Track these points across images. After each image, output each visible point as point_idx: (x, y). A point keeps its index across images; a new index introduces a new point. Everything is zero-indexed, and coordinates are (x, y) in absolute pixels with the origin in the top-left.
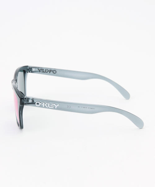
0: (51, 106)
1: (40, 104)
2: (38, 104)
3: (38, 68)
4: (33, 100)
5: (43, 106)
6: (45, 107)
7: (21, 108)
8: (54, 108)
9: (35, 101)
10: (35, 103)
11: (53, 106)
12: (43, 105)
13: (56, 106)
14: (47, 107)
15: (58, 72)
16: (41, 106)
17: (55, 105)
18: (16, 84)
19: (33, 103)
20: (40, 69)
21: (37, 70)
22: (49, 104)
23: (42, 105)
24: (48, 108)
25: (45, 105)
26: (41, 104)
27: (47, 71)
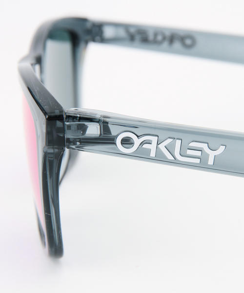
0: (189, 152)
1: (137, 142)
2: (126, 142)
3: (126, 27)
4: (105, 124)
5: (153, 154)
6: (160, 159)
7: (51, 163)
8: (203, 166)
9: (114, 131)
10: (111, 141)
11: (198, 153)
12: (152, 147)
13: (212, 155)
14: (170, 157)
15: (201, 43)
16: (142, 155)
17: (204, 146)
18: (34, 69)
19: (106, 139)
20: (132, 30)
21: (122, 33)
22: (178, 142)
23: (145, 146)
24: (175, 162)
25: (162, 147)
26: (142, 143)
27: (160, 38)
